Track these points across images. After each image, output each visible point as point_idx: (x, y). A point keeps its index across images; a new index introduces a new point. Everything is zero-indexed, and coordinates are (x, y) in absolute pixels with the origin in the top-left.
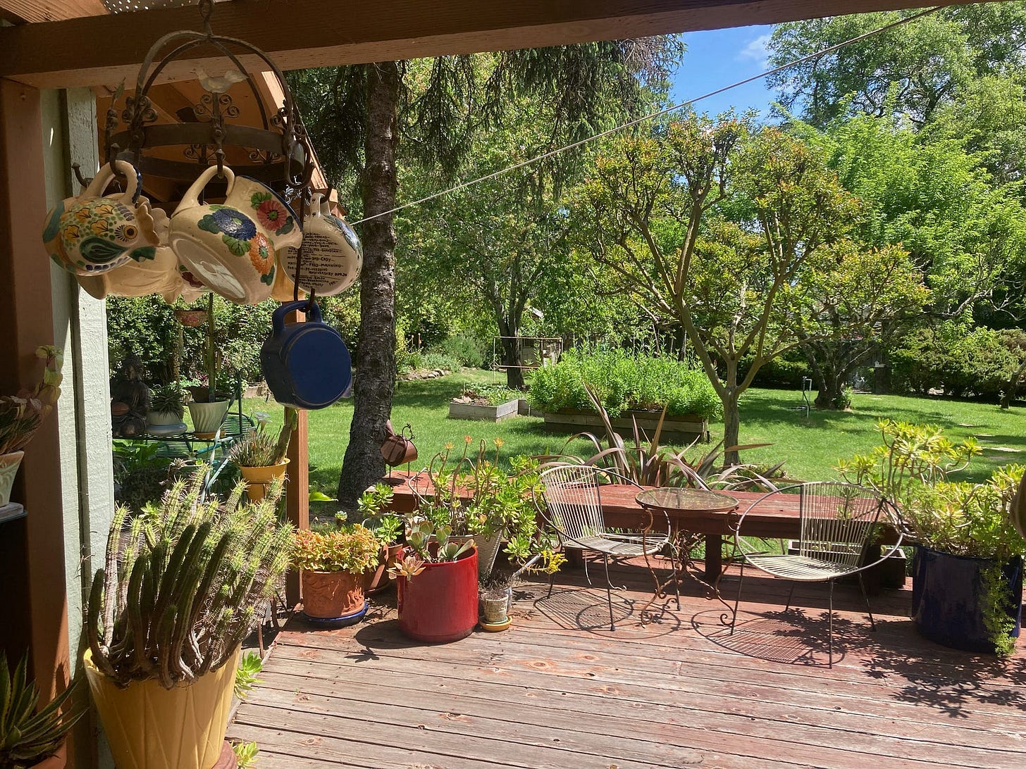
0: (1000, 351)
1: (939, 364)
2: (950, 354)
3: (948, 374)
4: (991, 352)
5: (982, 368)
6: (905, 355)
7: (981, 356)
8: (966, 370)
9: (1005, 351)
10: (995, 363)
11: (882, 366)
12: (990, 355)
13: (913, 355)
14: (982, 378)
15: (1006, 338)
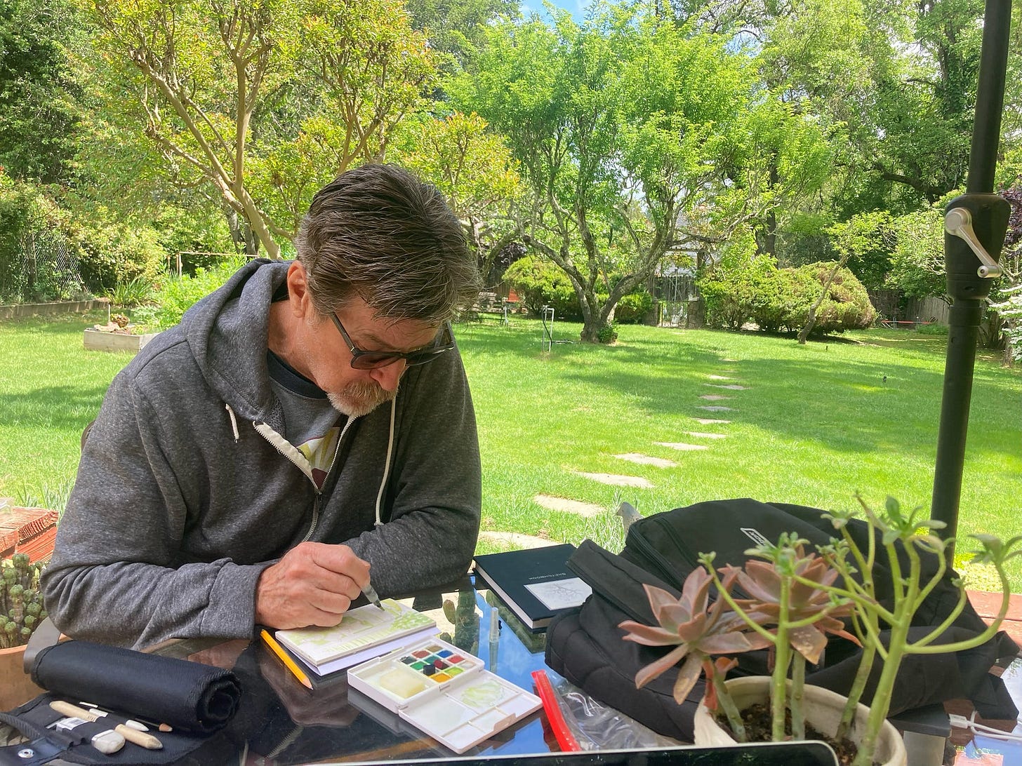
0: (810, 284)
1: (747, 298)
2: (760, 286)
3: (757, 308)
4: (801, 285)
5: (791, 302)
6: (716, 288)
7: (790, 288)
8: (773, 304)
9: (816, 285)
10: (804, 296)
11: (696, 299)
12: (800, 288)
13: (723, 288)
14: (789, 312)
15: (818, 271)
